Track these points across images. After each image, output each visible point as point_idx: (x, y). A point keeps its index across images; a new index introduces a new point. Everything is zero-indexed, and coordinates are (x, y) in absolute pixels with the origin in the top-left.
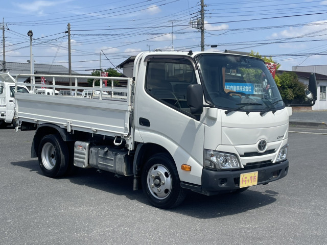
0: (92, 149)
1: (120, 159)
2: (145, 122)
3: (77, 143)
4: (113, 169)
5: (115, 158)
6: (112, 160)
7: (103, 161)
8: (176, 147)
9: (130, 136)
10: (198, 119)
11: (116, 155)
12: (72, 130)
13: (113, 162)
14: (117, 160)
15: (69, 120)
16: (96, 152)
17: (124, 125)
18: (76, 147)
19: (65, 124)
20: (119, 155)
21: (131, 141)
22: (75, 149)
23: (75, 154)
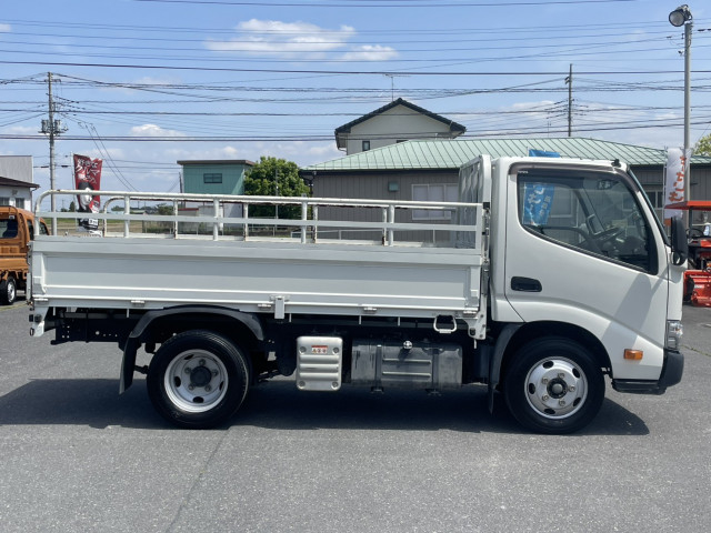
0: (358, 348)
1: (451, 358)
2: (526, 285)
3: (304, 340)
4: (430, 380)
5: (435, 361)
6: (427, 363)
7: (399, 369)
8: (607, 322)
9: (480, 313)
10: (655, 272)
11: (437, 352)
12: (287, 315)
13: (430, 367)
14: (442, 362)
15: (280, 293)
16: (374, 352)
17: (467, 292)
18: (304, 349)
19: (265, 303)
20: (446, 352)
21: (484, 321)
22: (303, 355)
23: (303, 365)
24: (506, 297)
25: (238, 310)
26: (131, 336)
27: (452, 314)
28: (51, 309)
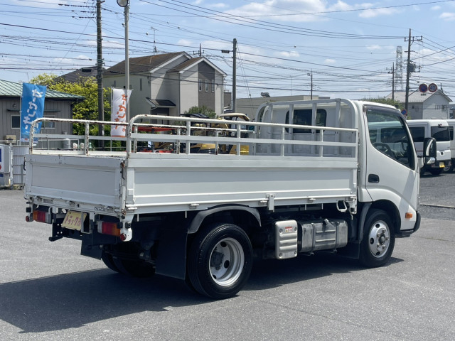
0: (305, 226)
1: (343, 228)
3: (279, 224)
4: (335, 243)
5: (337, 230)
6: (334, 232)
7: (322, 238)
10: (414, 169)
11: (337, 225)
13: (335, 235)
14: (340, 230)
15: (270, 192)
16: (312, 228)
17: (351, 185)
18: (281, 230)
19: (264, 200)
20: (341, 224)
21: (356, 203)
22: (281, 235)
23: (282, 242)
24: (365, 187)
25: (248, 206)
26: (188, 233)
27: (344, 199)
28: (135, 216)
